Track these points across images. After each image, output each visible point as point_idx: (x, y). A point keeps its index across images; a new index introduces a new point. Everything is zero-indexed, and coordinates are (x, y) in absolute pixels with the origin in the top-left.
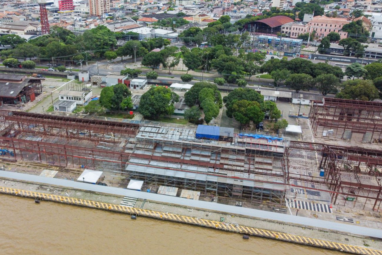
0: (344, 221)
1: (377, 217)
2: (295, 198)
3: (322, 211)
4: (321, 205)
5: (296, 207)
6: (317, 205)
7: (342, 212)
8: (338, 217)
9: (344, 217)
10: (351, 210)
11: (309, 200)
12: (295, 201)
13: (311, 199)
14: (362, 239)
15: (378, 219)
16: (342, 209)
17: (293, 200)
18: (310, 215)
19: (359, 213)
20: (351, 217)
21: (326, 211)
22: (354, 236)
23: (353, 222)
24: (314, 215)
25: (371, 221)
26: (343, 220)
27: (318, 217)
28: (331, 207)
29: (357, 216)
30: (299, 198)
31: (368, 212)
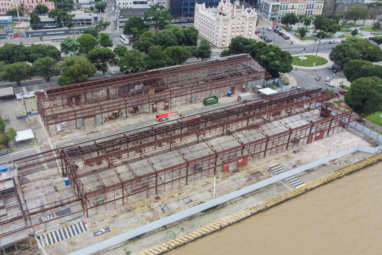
0: (102, 233)
1: (129, 211)
2: (46, 230)
3: (78, 233)
4: (75, 225)
5: (50, 243)
6: (71, 227)
7: (98, 223)
8: (95, 232)
9: (100, 229)
10: (105, 216)
11: (62, 225)
12: (47, 235)
13: (64, 223)
14: (123, 248)
15: (130, 214)
16: (96, 219)
17: (45, 235)
18: (67, 246)
19: (113, 215)
20: (107, 224)
21: (82, 231)
22: (115, 249)
23: (110, 230)
24: (71, 243)
25: (124, 219)
26: (100, 233)
27: (75, 244)
28: (85, 223)
29: (111, 220)
30: (51, 229)
31: (119, 210)
